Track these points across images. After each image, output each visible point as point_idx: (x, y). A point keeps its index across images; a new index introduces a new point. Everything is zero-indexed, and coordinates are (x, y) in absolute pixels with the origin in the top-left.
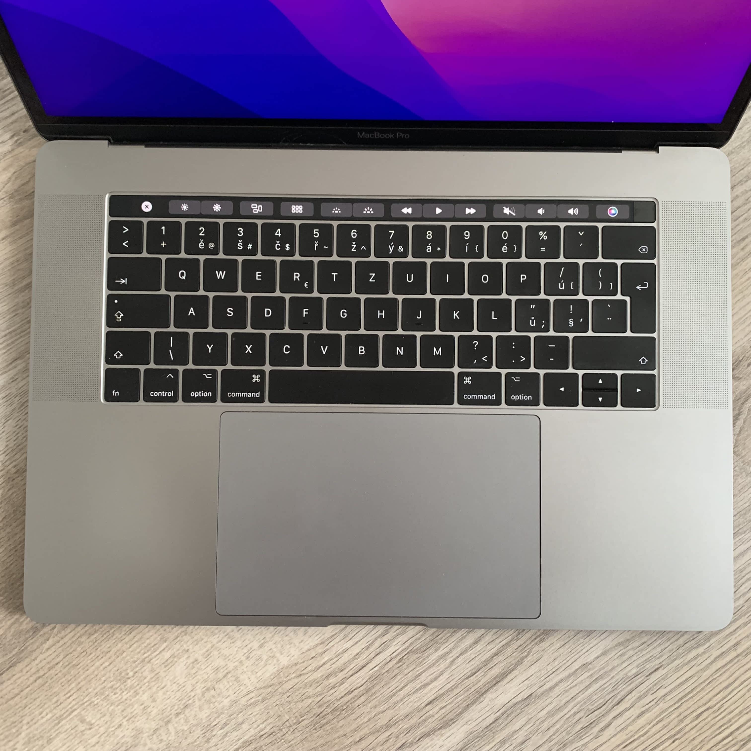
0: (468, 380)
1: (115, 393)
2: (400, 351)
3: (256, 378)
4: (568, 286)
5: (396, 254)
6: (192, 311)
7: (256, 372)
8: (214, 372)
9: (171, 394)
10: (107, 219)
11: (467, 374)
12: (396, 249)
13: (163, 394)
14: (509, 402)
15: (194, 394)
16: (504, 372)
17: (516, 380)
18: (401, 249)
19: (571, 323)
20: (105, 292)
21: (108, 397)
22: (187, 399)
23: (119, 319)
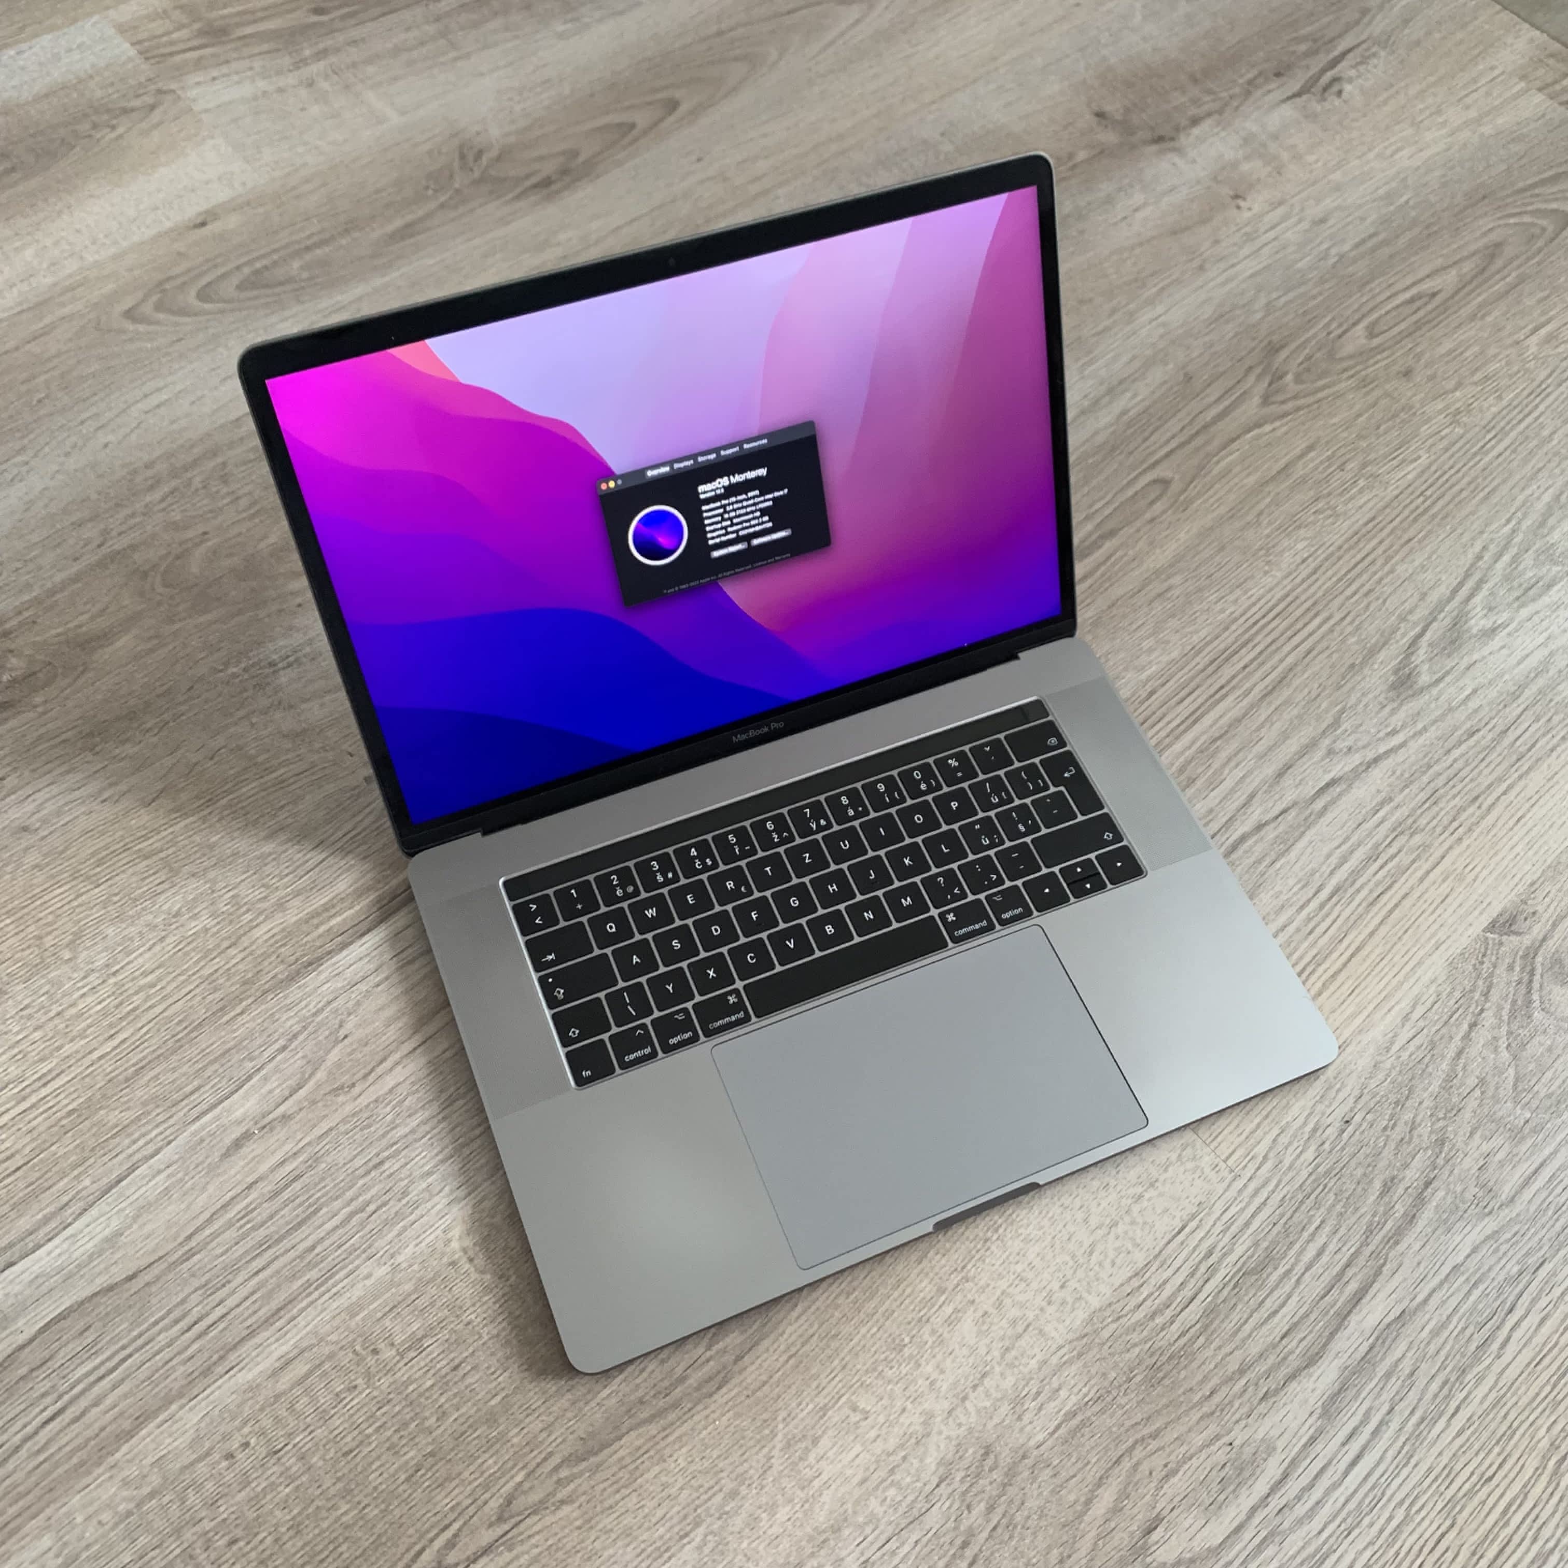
0: (951, 917)
1: (586, 1073)
2: (869, 915)
3: (732, 999)
4: (1000, 797)
5: (820, 829)
6: (635, 959)
7: (730, 993)
8: (685, 1010)
9: (648, 1051)
10: (508, 905)
11: (948, 912)
12: (818, 825)
13: (639, 1054)
14: (1003, 923)
15: (673, 1041)
16: (982, 896)
17: (998, 899)
18: (823, 822)
19: (1022, 828)
20: (534, 976)
21: (581, 1082)
22: (668, 1049)
23: (561, 996)
